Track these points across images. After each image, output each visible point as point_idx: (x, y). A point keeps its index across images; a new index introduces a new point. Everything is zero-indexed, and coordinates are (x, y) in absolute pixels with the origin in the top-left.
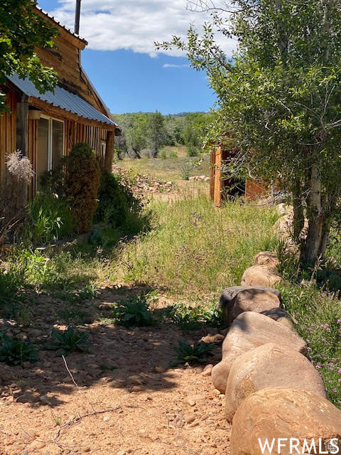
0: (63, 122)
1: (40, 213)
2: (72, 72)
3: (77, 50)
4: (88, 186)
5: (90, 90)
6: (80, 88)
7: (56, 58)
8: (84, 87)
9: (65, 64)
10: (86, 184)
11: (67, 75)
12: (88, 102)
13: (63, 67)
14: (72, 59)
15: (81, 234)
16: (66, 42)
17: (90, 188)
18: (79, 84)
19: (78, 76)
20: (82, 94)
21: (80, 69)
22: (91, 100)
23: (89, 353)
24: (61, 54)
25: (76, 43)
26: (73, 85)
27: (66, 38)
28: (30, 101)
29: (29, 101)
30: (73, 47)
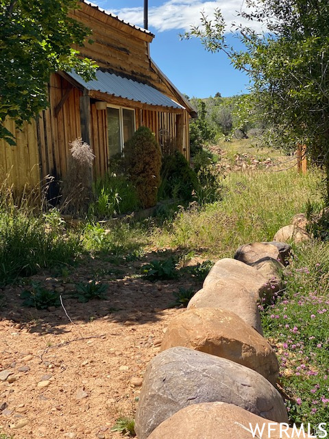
0: (134, 109)
1: (103, 191)
2: (140, 64)
3: (145, 43)
4: (149, 165)
5: (161, 78)
6: (150, 78)
7: (123, 53)
8: (154, 77)
9: (132, 57)
10: (148, 164)
11: (135, 67)
12: (159, 90)
13: (131, 60)
14: (140, 52)
15: (146, 208)
16: (133, 37)
17: (152, 167)
18: (149, 74)
19: (147, 67)
20: (152, 83)
21: (150, 60)
22: (163, 87)
23: (106, 300)
24: (128, 49)
25: (143, 37)
26: (142, 75)
27: (132, 34)
28: (91, 94)
29: (89, 94)
30: (141, 41)
